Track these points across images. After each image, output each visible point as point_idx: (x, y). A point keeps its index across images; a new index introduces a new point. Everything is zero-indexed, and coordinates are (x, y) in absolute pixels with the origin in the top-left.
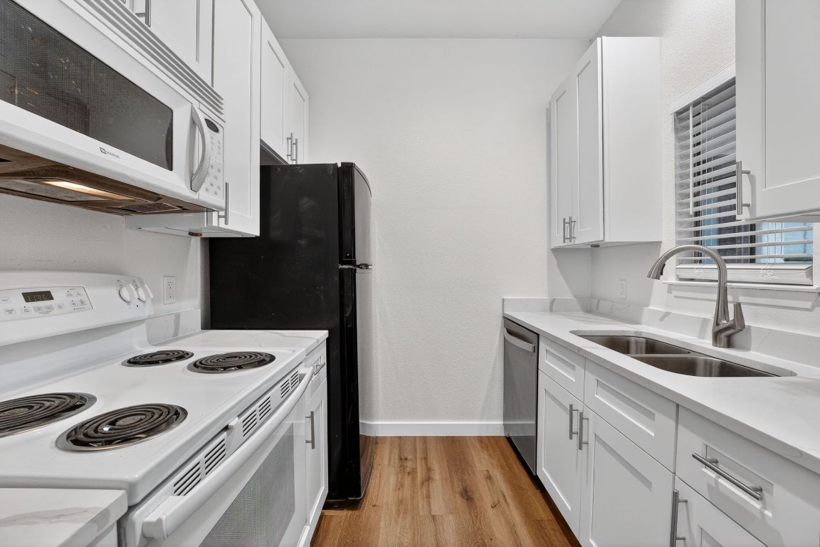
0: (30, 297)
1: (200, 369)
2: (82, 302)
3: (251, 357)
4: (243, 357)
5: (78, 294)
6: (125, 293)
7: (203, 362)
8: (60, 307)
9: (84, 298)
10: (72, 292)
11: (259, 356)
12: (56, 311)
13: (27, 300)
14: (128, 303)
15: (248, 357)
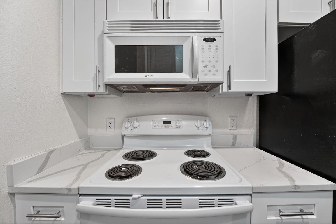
2: (179, 126)
14: (198, 127)
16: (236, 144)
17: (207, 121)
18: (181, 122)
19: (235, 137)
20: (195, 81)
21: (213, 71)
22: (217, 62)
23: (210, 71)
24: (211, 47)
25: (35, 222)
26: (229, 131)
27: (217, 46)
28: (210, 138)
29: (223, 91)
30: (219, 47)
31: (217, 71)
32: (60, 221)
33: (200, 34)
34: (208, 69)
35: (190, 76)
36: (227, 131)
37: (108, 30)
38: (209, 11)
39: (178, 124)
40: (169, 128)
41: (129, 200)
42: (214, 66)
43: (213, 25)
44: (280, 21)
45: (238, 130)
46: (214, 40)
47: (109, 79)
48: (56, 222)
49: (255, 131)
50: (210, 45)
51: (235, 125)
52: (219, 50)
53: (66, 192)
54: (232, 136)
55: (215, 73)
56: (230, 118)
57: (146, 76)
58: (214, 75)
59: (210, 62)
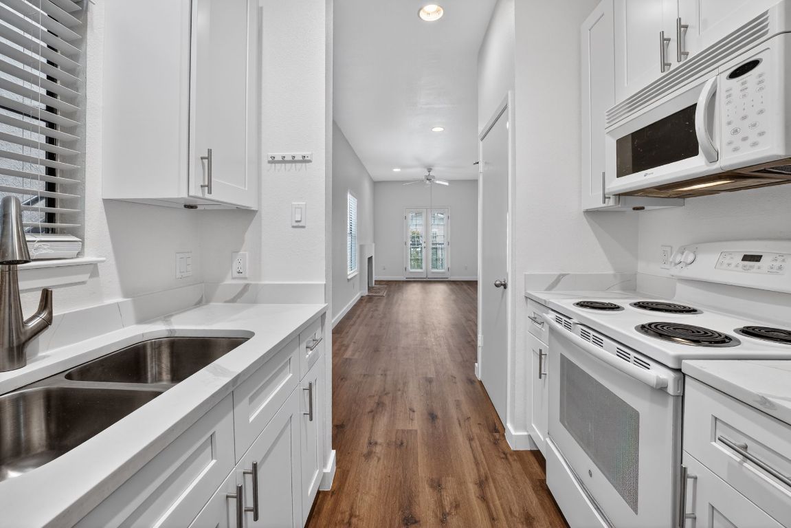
39: (777, 264)
40: (752, 270)
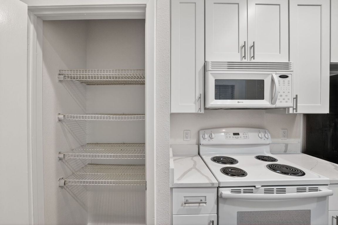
0: (235, 134)
1: (269, 168)
2: (246, 137)
3: (295, 171)
4: (289, 169)
5: (246, 134)
6: (260, 135)
7: (272, 166)
8: (241, 137)
9: (247, 136)
10: (244, 133)
11: (297, 171)
12: (239, 138)
13: (234, 135)
14: (261, 138)
15: (294, 170)
16: (288, 151)
17: (267, 132)
18: (247, 134)
19: (287, 145)
20: (274, 106)
21: (286, 100)
22: (289, 92)
23: (284, 99)
24: (285, 82)
25: (186, 207)
26: (282, 141)
27: (289, 81)
28: (269, 146)
29: (290, 112)
30: (290, 82)
31: (289, 99)
32: (203, 206)
33: (277, 72)
34: (283, 97)
35: (269, 102)
36: (280, 140)
37: (211, 68)
38: (280, 53)
41: (253, 189)
42: (287, 96)
43: (286, 66)
44: (331, 62)
45: (288, 140)
46: (287, 77)
47: (212, 104)
48: (200, 207)
49: (302, 140)
50: (284, 80)
51: (286, 135)
52: (290, 84)
53: (210, 186)
54: (285, 145)
55: (287, 100)
56: (282, 130)
57: (238, 102)
58: (287, 102)
59: (284, 92)
